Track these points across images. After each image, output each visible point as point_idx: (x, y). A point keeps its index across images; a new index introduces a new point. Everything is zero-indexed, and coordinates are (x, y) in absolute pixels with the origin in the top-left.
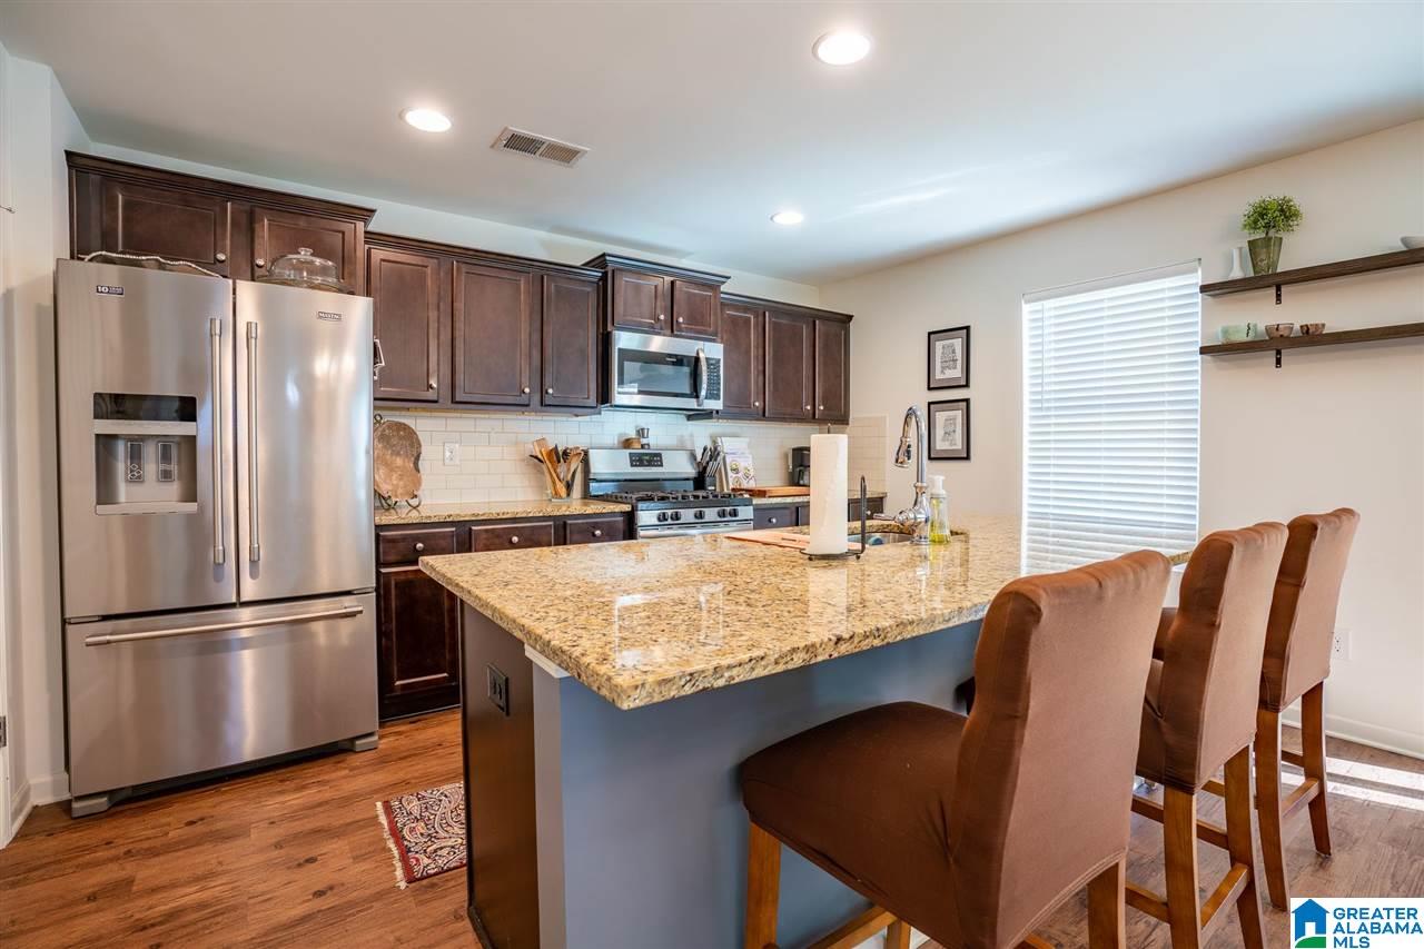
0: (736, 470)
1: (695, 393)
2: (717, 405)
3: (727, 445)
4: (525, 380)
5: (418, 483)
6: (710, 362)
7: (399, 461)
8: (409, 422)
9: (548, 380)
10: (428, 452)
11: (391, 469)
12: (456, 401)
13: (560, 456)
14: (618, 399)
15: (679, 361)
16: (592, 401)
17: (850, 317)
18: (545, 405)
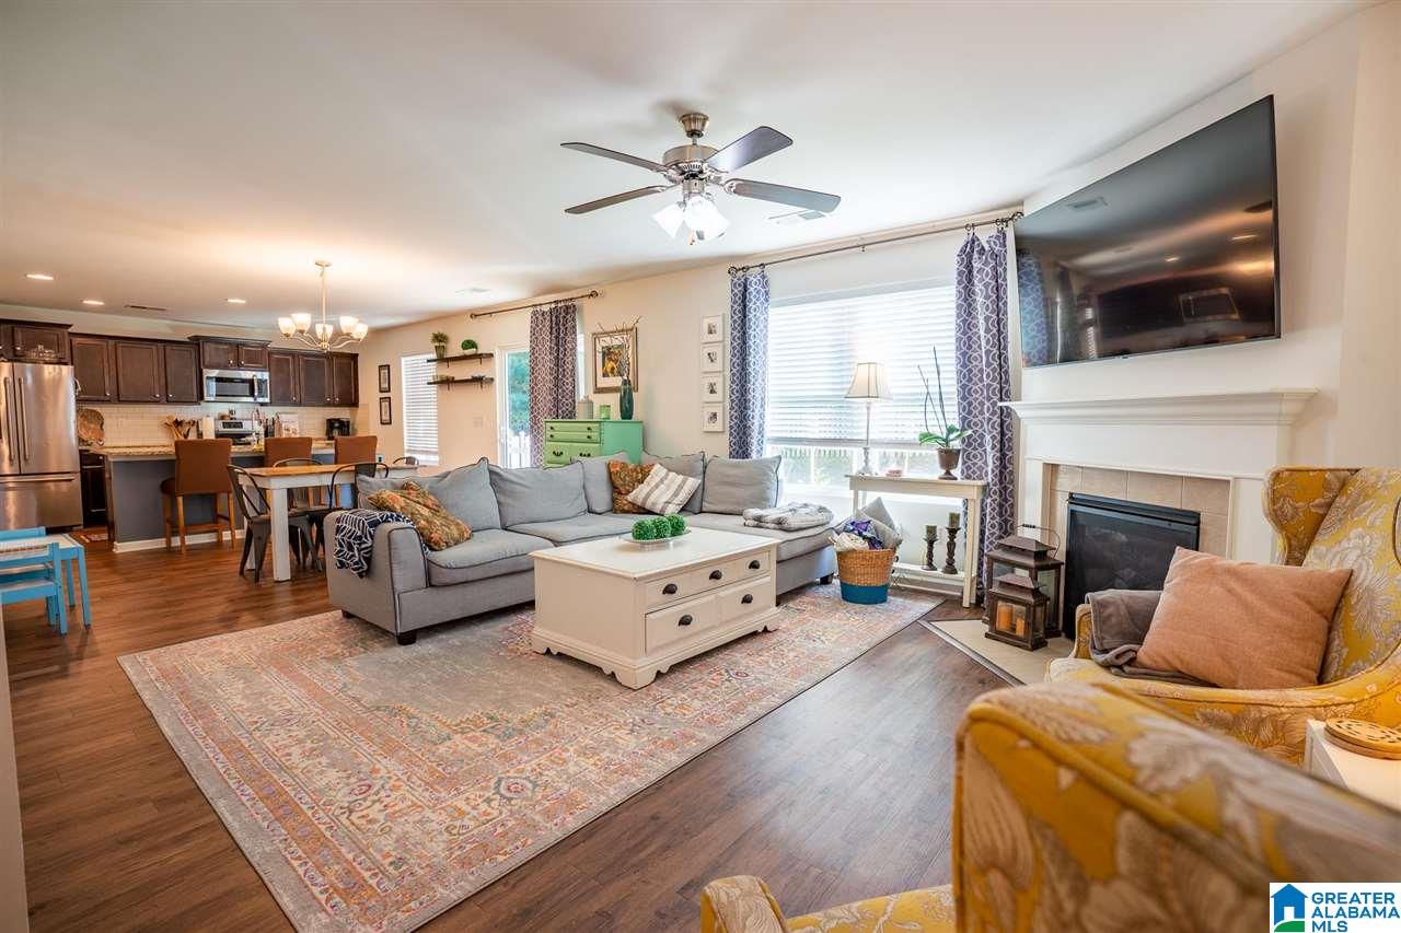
0: (288, 430)
1: (252, 395)
2: (267, 400)
3: (283, 418)
4: (157, 390)
5: (102, 435)
6: (261, 382)
7: (92, 426)
8: (98, 409)
9: (169, 391)
10: (107, 422)
11: (88, 429)
12: (119, 399)
13: (178, 423)
14: (206, 398)
15: (243, 381)
16: (195, 399)
17: (357, 355)
18: (168, 402)
